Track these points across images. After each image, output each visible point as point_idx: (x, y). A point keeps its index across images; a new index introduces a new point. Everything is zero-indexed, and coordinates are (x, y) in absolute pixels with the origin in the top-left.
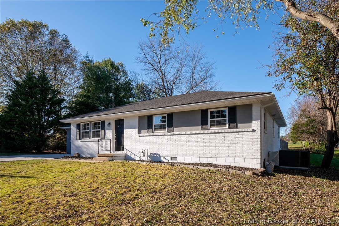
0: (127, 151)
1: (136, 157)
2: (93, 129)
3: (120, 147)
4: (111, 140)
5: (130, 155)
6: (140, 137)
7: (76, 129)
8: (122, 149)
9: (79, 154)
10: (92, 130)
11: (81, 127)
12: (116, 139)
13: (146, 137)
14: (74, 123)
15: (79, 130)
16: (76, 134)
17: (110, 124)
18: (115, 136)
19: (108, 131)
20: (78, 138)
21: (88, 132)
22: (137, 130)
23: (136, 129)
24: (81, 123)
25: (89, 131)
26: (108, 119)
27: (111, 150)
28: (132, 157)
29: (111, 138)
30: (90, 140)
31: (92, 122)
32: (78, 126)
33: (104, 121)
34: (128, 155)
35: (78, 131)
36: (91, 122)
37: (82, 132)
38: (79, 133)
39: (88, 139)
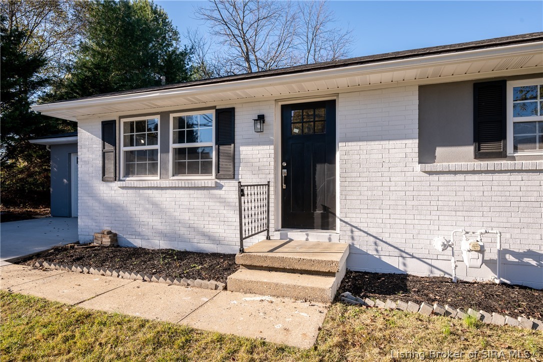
0: (357, 233)
1: (410, 262)
2: (174, 143)
3: (311, 217)
4: (272, 184)
5: (372, 252)
6: (435, 177)
7: (99, 141)
8: (318, 220)
9: (115, 235)
10: (172, 146)
11: (121, 134)
12: (286, 180)
13: (470, 177)
14: (89, 117)
15: (115, 145)
16: (101, 159)
17: (261, 118)
18: (283, 168)
19: (250, 148)
20: (110, 174)
21: (154, 153)
22: (413, 145)
23: (409, 142)
24: (121, 117)
25: (157, 147)
26: (251, 101)
27: (272, 225)
28: (384, 259)
29: (271, 177)
30: (165, 183)
31: (172, 116)
32: (108, 131)
33: (233, 109)
34: (364, 249)
35: (109, 147)
36: (165, 115)
37: (126, 152)
38: (112, 154)
39: (153, 179)
